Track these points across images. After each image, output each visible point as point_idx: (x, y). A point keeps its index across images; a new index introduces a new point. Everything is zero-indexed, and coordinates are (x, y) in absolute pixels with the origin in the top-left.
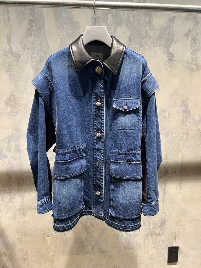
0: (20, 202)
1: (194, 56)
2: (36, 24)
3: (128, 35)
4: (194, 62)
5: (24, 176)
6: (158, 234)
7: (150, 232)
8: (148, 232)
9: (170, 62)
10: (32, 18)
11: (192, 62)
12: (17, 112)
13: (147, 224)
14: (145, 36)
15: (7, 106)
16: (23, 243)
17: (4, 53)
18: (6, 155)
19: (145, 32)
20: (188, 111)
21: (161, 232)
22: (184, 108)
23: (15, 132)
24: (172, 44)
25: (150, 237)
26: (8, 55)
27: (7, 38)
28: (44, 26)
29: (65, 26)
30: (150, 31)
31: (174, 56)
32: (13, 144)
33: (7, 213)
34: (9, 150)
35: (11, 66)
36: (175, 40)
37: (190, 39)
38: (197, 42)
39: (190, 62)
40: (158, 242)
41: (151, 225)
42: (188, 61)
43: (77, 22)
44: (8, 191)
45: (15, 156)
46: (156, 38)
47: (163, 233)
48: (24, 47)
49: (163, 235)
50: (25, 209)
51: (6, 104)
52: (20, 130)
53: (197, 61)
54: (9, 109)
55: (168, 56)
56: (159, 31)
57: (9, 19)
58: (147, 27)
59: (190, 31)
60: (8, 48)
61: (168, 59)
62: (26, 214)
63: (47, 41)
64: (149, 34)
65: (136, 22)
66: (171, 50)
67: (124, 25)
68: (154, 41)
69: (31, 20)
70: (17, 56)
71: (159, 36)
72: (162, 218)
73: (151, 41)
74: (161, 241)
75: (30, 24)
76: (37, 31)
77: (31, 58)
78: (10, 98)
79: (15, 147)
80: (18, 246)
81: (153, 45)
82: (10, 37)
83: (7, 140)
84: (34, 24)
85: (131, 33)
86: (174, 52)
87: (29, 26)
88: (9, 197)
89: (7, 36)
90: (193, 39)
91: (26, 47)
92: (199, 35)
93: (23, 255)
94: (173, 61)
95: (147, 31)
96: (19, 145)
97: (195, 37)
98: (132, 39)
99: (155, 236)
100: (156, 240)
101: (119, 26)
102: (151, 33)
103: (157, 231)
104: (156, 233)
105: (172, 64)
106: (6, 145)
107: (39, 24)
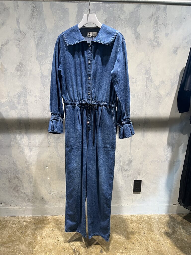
0: (27, 141)
1: (155, 35)
2: (37, 10)
3: (105, 18)
4: (155, 40)
5: (30, 122)
6: (126, 170)
8: (119, 168)
9: (137, 40)
10: (34, 5)
11: (154, 39)
12: (24, 76)
13: (118, 162)
14: (118, 19)
15: (17, 71)
16: (29, 170)
17: (15, 32)
18: (17, 107)
19: (118, 16)
20: (150, 78)
21: (129, 169)
22: (147, 76)
23: (23, 90)
24: (138, 25)
25: (120, 172)
26: (18, 33)
27: (17, 21)
28: (43, 12)
29: (58, 11)
30: (121, 15)
31: (140, 35)
32: (22, 99)
33: (18, 149)
34: (19, 103)
35: (20, 41)
36: (141, 22)
37: (152, 22)
38: (159, 24)
39: (153, 40)
40: (126, 176)
41: (121, 163)
42: (150, 39)
43: (66, 8)
44: (19, 132)
45: (23, 108)
46: (126, 21)
47: (130, 169)
48: (28, 27)
49: (130, 171)
50: (31, 146)
51: (17, 69)
52: (26, 89)
53: (158, 39)
54: (19, 73)
55: (135, 35)
56: (128, 15)
57: (18, 7)
58: (119, 12)
59: (153, 15)
60: (17, 28)
61: (135, 37)
62: (31, 150)
63: (45, 23)
64: (121, 18)
65: (111, 8)
66: (138, 30)
67: (102, 10)
68: (125, 23)
69: (34, 6)
70: (24, 34)
71: (128, 19)
72: (129, 158)
73: (122, 23)
74: (129, 175)
75: (32, 10)
76: (38, 15)
77: (34, 35)
78: (19, 65)
79: (23, 101)
80: (26, 172)
81: (124, 26)
82: (18, 19)
83: (17, 96)
84: (35, 10)
85: (107, 17)
86: (140, 32)
87: (32, 11)
88: (19, 137)
89: (17, 19)
90: (155, 21)
91: (30, 27)
92: (159, 19)
93: (29, 179)
94: (139, 38)
95: (119, 15)
96: (26, 100)
97: (156, 20)
98: (107, 22)
100: (125, 174)
101: (98, 11)
102: (122, 17)
103: (126, 167)
104: (125, 169)
105: (138, 41)
106: (17, 100)
107: (39, 10)
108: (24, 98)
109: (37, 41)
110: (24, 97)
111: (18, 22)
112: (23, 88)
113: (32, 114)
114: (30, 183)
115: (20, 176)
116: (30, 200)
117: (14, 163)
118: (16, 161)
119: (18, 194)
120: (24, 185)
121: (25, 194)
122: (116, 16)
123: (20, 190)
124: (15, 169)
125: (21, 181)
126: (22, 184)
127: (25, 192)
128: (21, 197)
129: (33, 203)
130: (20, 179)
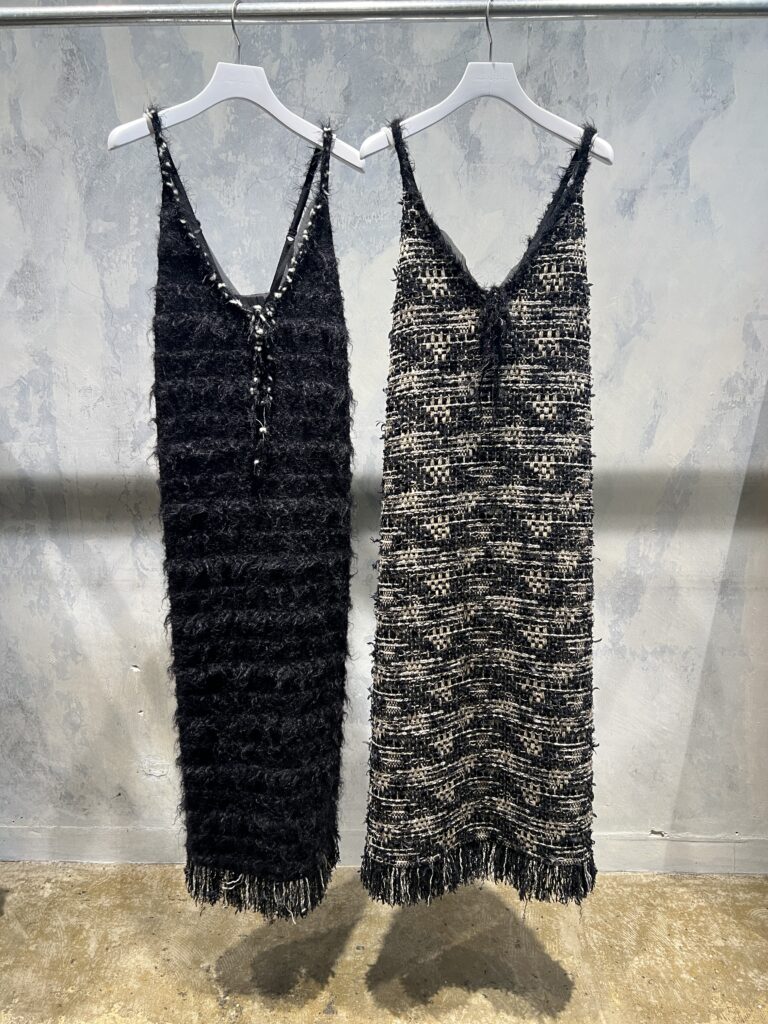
108: (41, 397)
109: (85, 181)
110: (41, 394)
111: (15, 109)
112: (37, 359)
113: (75, 461)
114: (70, 732)
115: (31, 702)
116: (72, 797)
117: (10, 649)
118: (16, 643)
119: (28, 772)
120: (50, 738)
121: (51, 772)
122: (385, 75)
123: (34, 756)
124: (12, 675)
125: (38, 722)
126: (41, 734)
127: (54, 764)
128: (38, 783)
129: (85, 810)
130: (32, 713)
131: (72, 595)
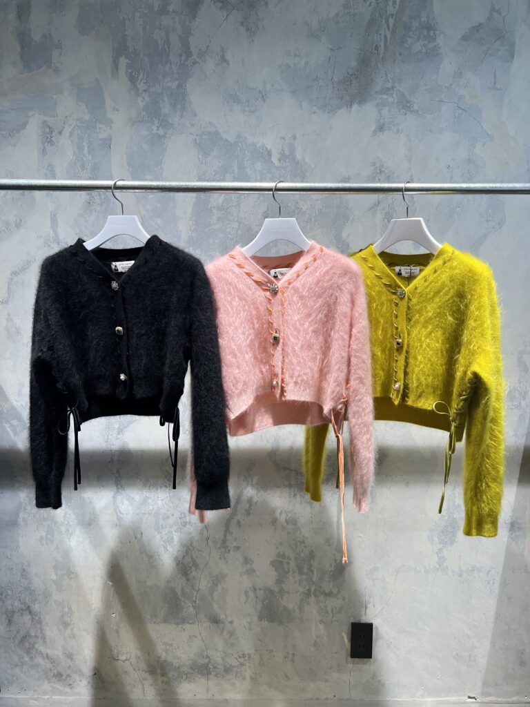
3: (262, 210)
6: (328, 595)
7: (313, 589)
8: (307, 587)
13: (305, 571)
16: (63, 591)
17: (45, 243)
21: (335, 591)
24: (345, 224)
25: (312, 599)
26: (51, 246)
27: (51, 218)
29: (150, 197)
31: (351, 246)
33: (38, 530)
36: (351, 219)
40: (330, 612)
41: (313, 574)
46: (314, 215)
47: (339, 592)
49: (340, 596)
60: (52, 234)
62: (72, 534)
71: (320, 211)
72: (336, 560)
73: (306, 219)
74: (336, 608)
76: (101, 206)
80: (54, 595)
81: (309, 226)
82: (55, 215)
85: (268, 206)
86: (350, 239)
89: (51, 215)
93: (62, 616)
99: (322, 598)
100: (326, 607)
103: (328, 586)
111: (54, 221)
114: (63, 629)
115: (36, 607)
116: (61, 675)
117: (24, 570)
118: (29, 565)
119: (31, 657)
120: (48, 633)
121: (48, 658)
123: (36, 646)
124: (25, 588)
125: (40, 622)
126: (42, 630)
127: (50, 652)
128: (37, 665)
129: (70, 685)
130: (36, 615)
131: (70, 532)
